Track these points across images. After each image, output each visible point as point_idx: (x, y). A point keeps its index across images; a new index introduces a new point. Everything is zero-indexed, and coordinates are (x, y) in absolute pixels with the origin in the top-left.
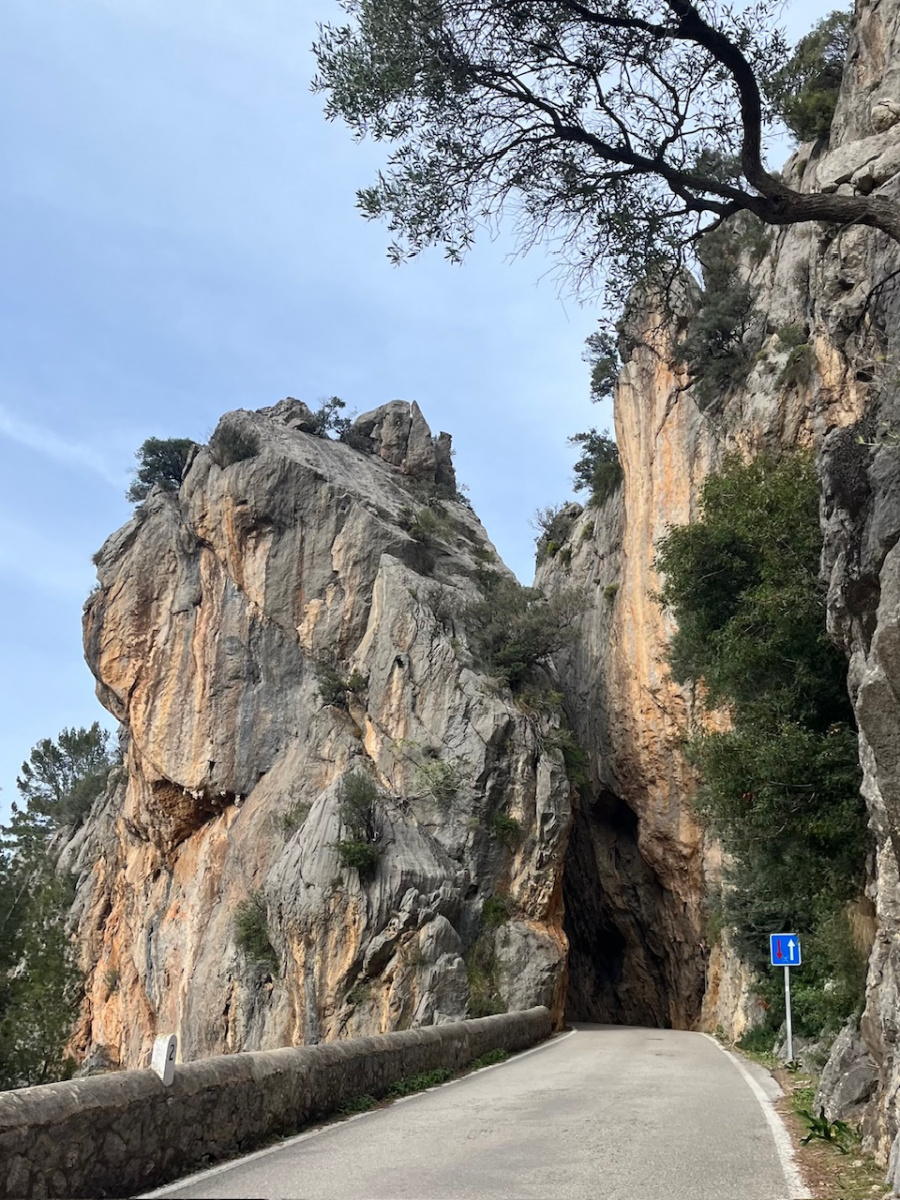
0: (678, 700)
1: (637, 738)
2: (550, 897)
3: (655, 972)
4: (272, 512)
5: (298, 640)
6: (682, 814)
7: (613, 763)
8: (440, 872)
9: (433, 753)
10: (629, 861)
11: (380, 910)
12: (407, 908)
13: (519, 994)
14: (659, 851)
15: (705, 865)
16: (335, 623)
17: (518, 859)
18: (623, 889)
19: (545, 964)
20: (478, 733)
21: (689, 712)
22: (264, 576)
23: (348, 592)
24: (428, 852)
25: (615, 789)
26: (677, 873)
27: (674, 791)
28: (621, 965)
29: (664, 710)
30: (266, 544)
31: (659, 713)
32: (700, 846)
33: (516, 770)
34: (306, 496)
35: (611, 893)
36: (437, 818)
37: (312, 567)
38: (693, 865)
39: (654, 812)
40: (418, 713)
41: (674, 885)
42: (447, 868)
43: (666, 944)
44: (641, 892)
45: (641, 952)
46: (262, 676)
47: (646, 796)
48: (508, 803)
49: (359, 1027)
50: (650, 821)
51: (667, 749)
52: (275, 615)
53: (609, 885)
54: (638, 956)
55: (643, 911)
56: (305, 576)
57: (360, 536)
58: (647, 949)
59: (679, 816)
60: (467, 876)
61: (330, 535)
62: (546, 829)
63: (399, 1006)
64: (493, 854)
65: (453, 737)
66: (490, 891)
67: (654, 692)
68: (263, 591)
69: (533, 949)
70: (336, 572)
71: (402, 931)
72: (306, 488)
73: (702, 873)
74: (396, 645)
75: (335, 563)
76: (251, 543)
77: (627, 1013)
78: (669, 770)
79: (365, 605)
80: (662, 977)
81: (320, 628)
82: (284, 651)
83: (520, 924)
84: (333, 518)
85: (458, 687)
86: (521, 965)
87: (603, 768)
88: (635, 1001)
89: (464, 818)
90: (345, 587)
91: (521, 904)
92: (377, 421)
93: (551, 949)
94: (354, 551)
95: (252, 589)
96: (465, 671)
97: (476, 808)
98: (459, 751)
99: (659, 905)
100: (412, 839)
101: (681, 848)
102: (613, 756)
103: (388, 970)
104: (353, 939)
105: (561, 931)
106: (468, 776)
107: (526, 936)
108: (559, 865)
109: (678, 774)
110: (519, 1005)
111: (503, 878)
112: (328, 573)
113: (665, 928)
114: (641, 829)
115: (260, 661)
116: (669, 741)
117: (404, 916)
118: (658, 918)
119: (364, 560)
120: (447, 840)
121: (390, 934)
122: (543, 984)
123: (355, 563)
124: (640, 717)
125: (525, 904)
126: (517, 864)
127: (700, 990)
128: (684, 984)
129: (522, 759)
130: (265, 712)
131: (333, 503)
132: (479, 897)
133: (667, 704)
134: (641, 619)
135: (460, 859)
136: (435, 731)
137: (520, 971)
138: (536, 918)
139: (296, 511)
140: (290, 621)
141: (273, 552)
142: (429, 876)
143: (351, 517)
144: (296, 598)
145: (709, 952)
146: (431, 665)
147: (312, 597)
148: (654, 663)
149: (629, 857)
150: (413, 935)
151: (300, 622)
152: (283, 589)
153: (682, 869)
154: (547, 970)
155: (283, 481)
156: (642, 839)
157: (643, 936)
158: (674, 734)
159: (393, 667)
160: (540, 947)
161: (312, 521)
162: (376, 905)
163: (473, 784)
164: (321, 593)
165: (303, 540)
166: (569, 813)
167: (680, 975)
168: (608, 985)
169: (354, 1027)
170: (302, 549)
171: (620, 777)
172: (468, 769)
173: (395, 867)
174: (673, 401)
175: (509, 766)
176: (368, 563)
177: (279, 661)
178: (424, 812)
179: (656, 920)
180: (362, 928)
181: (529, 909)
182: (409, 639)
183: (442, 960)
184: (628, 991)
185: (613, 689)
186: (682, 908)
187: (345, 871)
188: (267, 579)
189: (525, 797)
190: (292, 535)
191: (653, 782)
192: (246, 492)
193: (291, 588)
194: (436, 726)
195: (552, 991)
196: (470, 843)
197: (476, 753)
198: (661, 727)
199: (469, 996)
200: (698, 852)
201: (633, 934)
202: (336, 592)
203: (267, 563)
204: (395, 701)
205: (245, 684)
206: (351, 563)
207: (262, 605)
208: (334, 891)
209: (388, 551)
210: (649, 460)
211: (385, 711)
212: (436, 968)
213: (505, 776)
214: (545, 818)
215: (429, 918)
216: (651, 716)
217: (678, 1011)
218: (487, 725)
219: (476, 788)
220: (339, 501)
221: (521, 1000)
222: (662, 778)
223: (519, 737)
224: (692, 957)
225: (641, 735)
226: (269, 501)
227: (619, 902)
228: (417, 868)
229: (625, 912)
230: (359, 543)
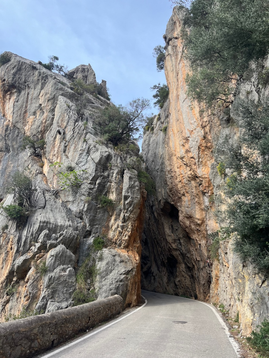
0: (192, 159)
1: (176, 179)
2: (129, 237)
3: (190, 274)
4: (15, 82)
5: (25, 133)
6: (197, 207)
7: (168, 191)
8: (67, 223)
9: (71, 169)
10: (177, 230)
11: (25, 242)
12: (40, 241)
13: (104, 288)
14: (188, 223)
15: (207, 227)
16: (39, 124)
17: (113, 218)
18: (175, 241)
19: (123, 270)
20: (93, 159)
21: (197, 164)
22: (12, 109)
23: (45, 112)
24: (64, 214)
25: (169, 200)
26: (196, 232)
27: (193, 197)
28: (176, 271)
29: (186, 165)
30: (14, 97)
31: (185, 166)
32: (205, 220)
33: (112, 176)
34: (29, 76)
35: (170, 242)
36: (71, 199)
37: (31, 103)
38: (202, 228)
39: (185, 207)
40: (67, 153)
41: (195, 236)
42: (73, 222)
43: (193, 262)
44: (182, 241)
45: (183, 266)
46: (11, 149)
47: (181, 201)
48: (108, 192)
49: (11, 309)
50: (184, 210)
51: (189, 181)
52: (16, 124)
53: (170, 239)
54: (182, 267)
55: (183, 249)
56: (28, 107)
57: (50, 89)
58: (186, 264)
59: (195, 208)
60: (85, 226)
61: (39, 91)
62: (126, 202)
63: (29, 298)
64: (99, 216)
65: (81, 162)
66: (98, 234)
67: (182, 158)
68: (12, 115)
69: (118, 263)
70: (41, 105)
71: (37, 253)
72: (29, 73)
73: (207, 231)
74: (59, 126)
75: (40, 101)
76: (8, 97)
77: (179, 290)
78: (190, 189)
79: (52, 116)
80: (192, 275)
81: (33, 127)
82: (19, 138)
83: (112, 250)
84: (40, 84)
85: (85, 141)
86: (108, 272)
87: (164, 193)
88: (182, 286)
89: (83, 198)
90: (45, 110)
91: (114, 240)
92: (75, 71)
93: (128, 263)
94: (48, 95)
95: (8, 115)
96: (89, 134)
97: (89, 193)
98: (83, 168)
99: (190, 246)
100: (56, 208)
101: (197, 221)
102: (168, 188)
103: (28, 276)
104: (10, 258)
105: (136, 253)
106: (87, 178)
107: (114, 256)
108: (135, 221)
109: (194, 190)
110: (104, 295)
111: (105, 227)
112: (38, 105)
113: (192, 255)
114: (180, 214)
115: (9, 143)
116: (189, 177)
117: (38, 245)
118: (189, 251)
119: (52, 99)
120: (75, 208)
121: (29, 255)
122: (121, 281)
123: (48, 101)
124: (177, 170)
125: (116, 240)
126: (112, 221)
127: (208, 281)
128: (201, 279)
129: (115, 172)
130: (11, 164)
131: (40, 78)
132: (91, 236)
133: (187, 162)
134: (176, 131)
135: (81, 218)
136: (73, 160)
137: (107, 275)
138: (122, 247)
139: (25, 82)
140: (22, 125)
141: (17, 100)
142: (59, 224)
143: (48, 83)
144: (24, 116)
145: (212, 265)
146: (74, 133)
147: (31, 115)
148: (182, 147)
149: (177, 228)
150: (44, 255)
151: (25, 125)
152: (19, 114)
153: (198, 230)
154: (124, 274)
155: (19, 70)
156: (181, 218)
157: (184, 259)
158: (191, 174)
159: (56, 135)
160: (122, 261)
161: (32, 86)
162: (23, 239)
163: (89, 182)
164: (35, 113)
165: (28, 94)
166: (139, 197)
167: (199, 275)
168: (172, 279)
169: (9, 309)
170: (28, 97)
171: (171, 195)
172: (87, 175)
173: (37, 219)
174: (184, 48)
175: (109, 175)
176: (54, 100)
177: (17, 142)
178: (65, 196)
179: (188, 253)
180: (15, 252)
181: (118, 242)
182: (65, 124)
183: (57, 270)
184: (179, 281)
185: (167, 163)
186: (199, 246)
187: (11, 222)
188: (13, 110)
189: (117, 189)
190: (24, 92)
191: (184, 195)
192: (5, 75)
193: (23, 112)
194: (74, 158)
195: (127, 285)
196: (85, 209)
197: (91, 168)
198: (186, 172)
199: (75, 290)
200: (204, 222)
201: (180, 258)
202: (40, 113)
203: (14, 104)
204: (56, 149)
205: (5, 154)
206: (47, 100)
207: (11, 121)
208: (3, 233)
209: (62, 95)
210: (177, 75)
211: (52, 153)
212: (53, 274)
213: (106, 179)
214: (126, 198)
215: (53, 246)
216: (182, 168)
217: (200, 290)
218: (96, 156)
219: (90, 183)
220: (43, 77)
221: (106, 292)
222: (187, 192)
223: (114, 162)
224: (204, 267)
225: (178, 177)
226: (13, 78)
227: (174, 246)
228: (52, 221)
229: (176, 250)
230: (50, 92)
